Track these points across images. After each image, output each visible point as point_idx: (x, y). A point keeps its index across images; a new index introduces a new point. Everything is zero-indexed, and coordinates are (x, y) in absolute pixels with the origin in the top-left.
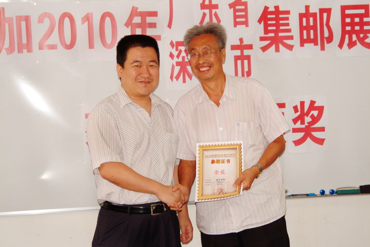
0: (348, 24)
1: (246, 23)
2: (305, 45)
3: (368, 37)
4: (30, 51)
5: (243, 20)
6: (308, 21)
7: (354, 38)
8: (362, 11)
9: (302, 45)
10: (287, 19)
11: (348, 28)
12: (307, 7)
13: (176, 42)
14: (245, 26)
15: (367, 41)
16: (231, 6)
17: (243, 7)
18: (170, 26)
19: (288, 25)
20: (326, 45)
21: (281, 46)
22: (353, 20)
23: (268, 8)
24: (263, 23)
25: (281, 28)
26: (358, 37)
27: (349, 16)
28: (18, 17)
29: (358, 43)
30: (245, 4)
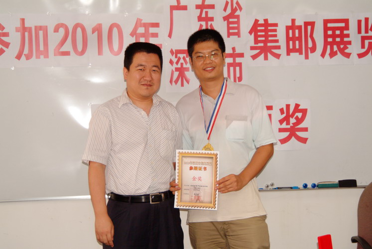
0: (330, 36)
1: (238, 34)
2: (291, 54)
3: (348, 48)
4: (47, 56)
5: (236, 31)
6: (294, 33)
7: (335, 48)
8: (343, 25)
9: (288, 54)
10: (275, 31)
11: (330, 40)
12: (293, 21)
13: (176, 50)
14: (237, 36)
15: (346, 51)
16: (225, 18)
17: (236, 20)
18: (170, 36)
19: (275, 36)
20: (310, 55)
21: (269, 55)
22: (334, 32)
23: (258, 21)
24: (253, 34)
25: (270, 38)
26: (339, 48)
27: (331, 29)
28: (36, 27)
29: (338, 52)
30: (238, 17)
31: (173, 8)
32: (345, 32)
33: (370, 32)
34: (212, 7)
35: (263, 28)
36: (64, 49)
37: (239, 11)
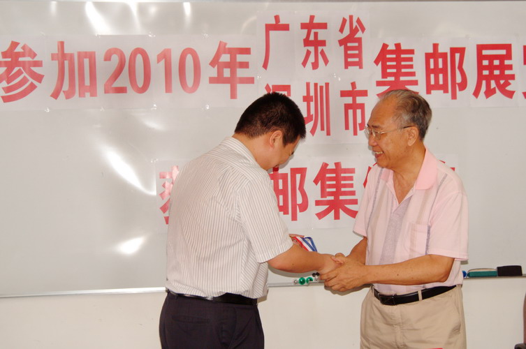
0: (486, 68)
1: (359, 64)
2: (432, 91)
3: (510, 84)
4: (94, 94)
5: (357, 60)
6: (436, 63)
7: (493, 84)
8: (503, 52)
9: (428, 92)
10: (411, 59)
11: (486, 73)
12: (435, 46)
13: (273, 86)
14: (358, 67)
15: (508, 88)
16: (342, 42)
17: (356, 44)
18: (265, 66)
19: (411, 67)
20: (459, 93)
22: (491, 63)
23: (387, 46)
24: (380, 63)
25: (403, 70)
26: (498, 83)
27: (487, 57)
28: (79, 54)
29: (497, 90)
30: (359, 40)
31: (269, 28)
32: (507, 62)
34: (324, 26)
35: (394, 56)
36: (117, 84)
37: (360, 31)
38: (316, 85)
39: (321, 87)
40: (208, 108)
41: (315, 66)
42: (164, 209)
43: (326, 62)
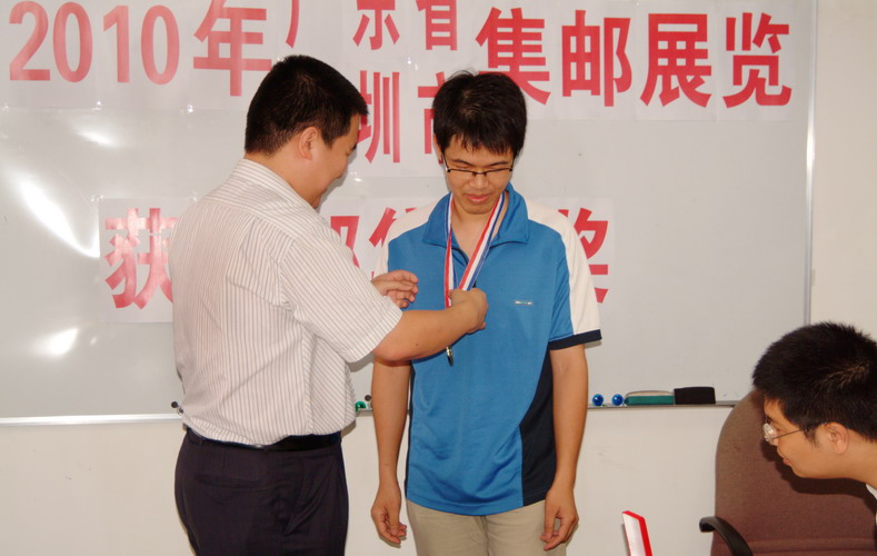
0: (663, 54)
1: (451, 42)
2: (573, 92)
3: (702, 82)
5: (446, 34)
6: (580, 44)
7: (675, 82)
8: (693, 28)
9: (566, 93)
10: (538, 36)
11: (663, 62)
12: (580, 15)
14: (449, 47)
15: (700, 89)
16: (422, 4)
17: (446, 8)
18: (291, 40)
19: (538, 49)
20: (617, 95)
22: (672, 45)
23: (499, 12)
24: (486, 43)
25: (525, 55)
26: (682, 81)
27: (665, 36)
29: (681, 92)
30: (452, 1)
32: (699, 45)
33: (753, 46)
36: (34, 63)
38: (377, 75)
39: (386, 80)
40: (191, 110)
41: (376, 43)
42: (113, 281)
43: (395, 36)
